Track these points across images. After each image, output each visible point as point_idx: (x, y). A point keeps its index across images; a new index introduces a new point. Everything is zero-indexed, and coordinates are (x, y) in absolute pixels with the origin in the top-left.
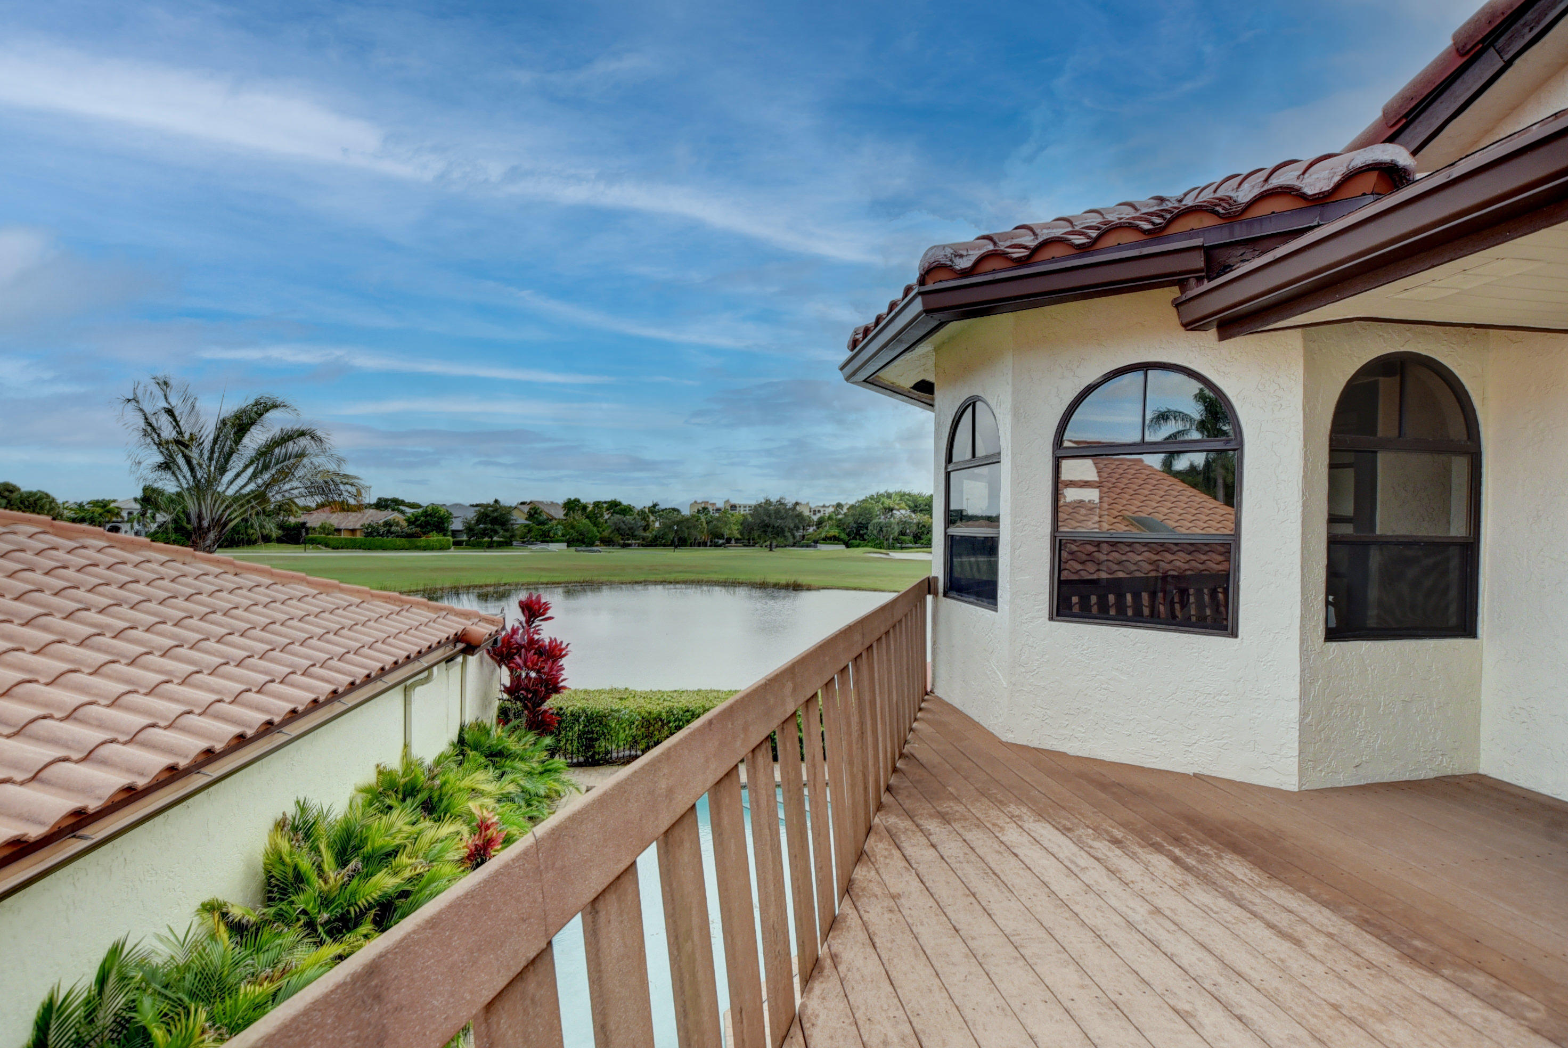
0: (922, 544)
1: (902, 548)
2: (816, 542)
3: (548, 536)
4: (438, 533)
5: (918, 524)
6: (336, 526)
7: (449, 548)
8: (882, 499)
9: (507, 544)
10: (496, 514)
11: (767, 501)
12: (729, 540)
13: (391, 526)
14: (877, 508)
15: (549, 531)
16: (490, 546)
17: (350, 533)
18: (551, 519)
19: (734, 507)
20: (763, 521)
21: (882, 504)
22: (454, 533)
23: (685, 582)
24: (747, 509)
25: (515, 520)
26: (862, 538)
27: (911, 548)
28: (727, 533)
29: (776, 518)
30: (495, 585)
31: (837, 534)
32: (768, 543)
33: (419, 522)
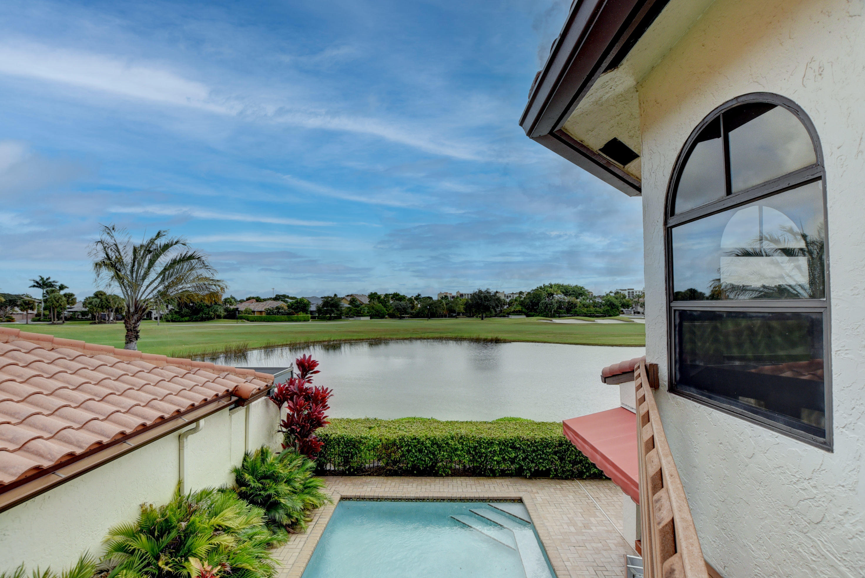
0: (572, 314)
1: (559, 317)
2: (509, 314)
3: (360, 313)
4: (303, 312)
5: (569, 302)
6: (252, 310)
7: (309, 321)
8: (546, 289)
9: (338, 318)
10: (332, 302)
11: (479, 291)
12: (459, 314)
13: (279, 309)
14: (544, 294)
15: (360, 310)
16: (330, 319)
17: (259, 313)
18: (362, 304)
19: (462, 295)
20: (478, 302)
21: (547, 292)
22: (312, 312)
23: (434, 339)
24: (469, 296)
25: (343, 305)
26: (535, 311)
27: (565, 316)
28: (457, 309)
29: (485, 300)
30: (328, 341)
31: (521, 309)
32: (481, 315)
33: (293, 307)
